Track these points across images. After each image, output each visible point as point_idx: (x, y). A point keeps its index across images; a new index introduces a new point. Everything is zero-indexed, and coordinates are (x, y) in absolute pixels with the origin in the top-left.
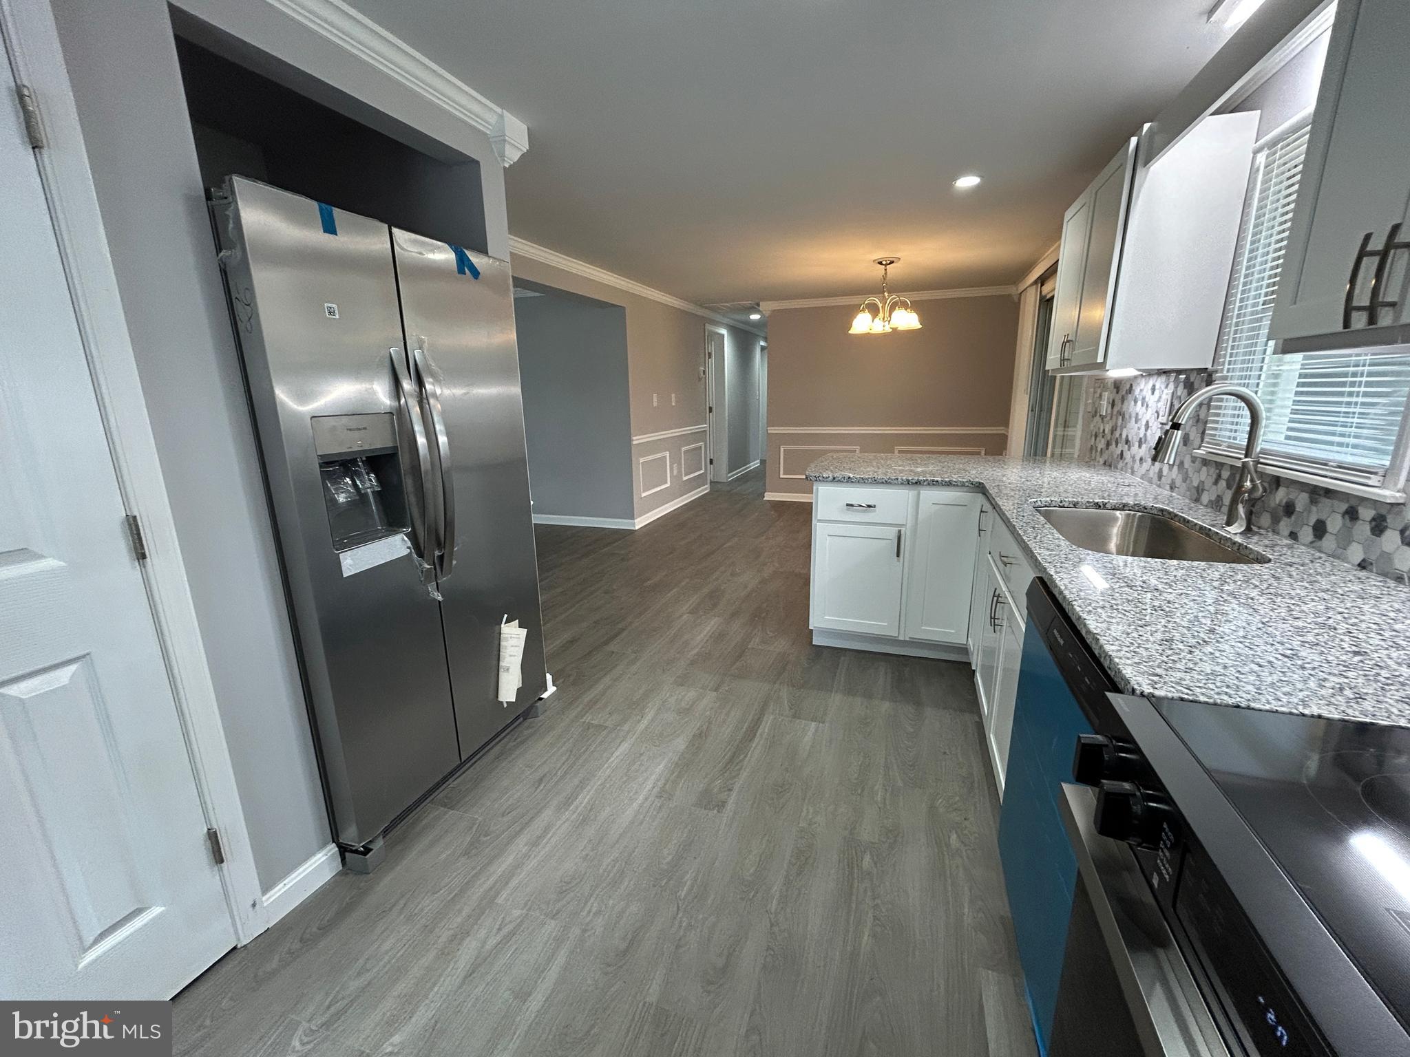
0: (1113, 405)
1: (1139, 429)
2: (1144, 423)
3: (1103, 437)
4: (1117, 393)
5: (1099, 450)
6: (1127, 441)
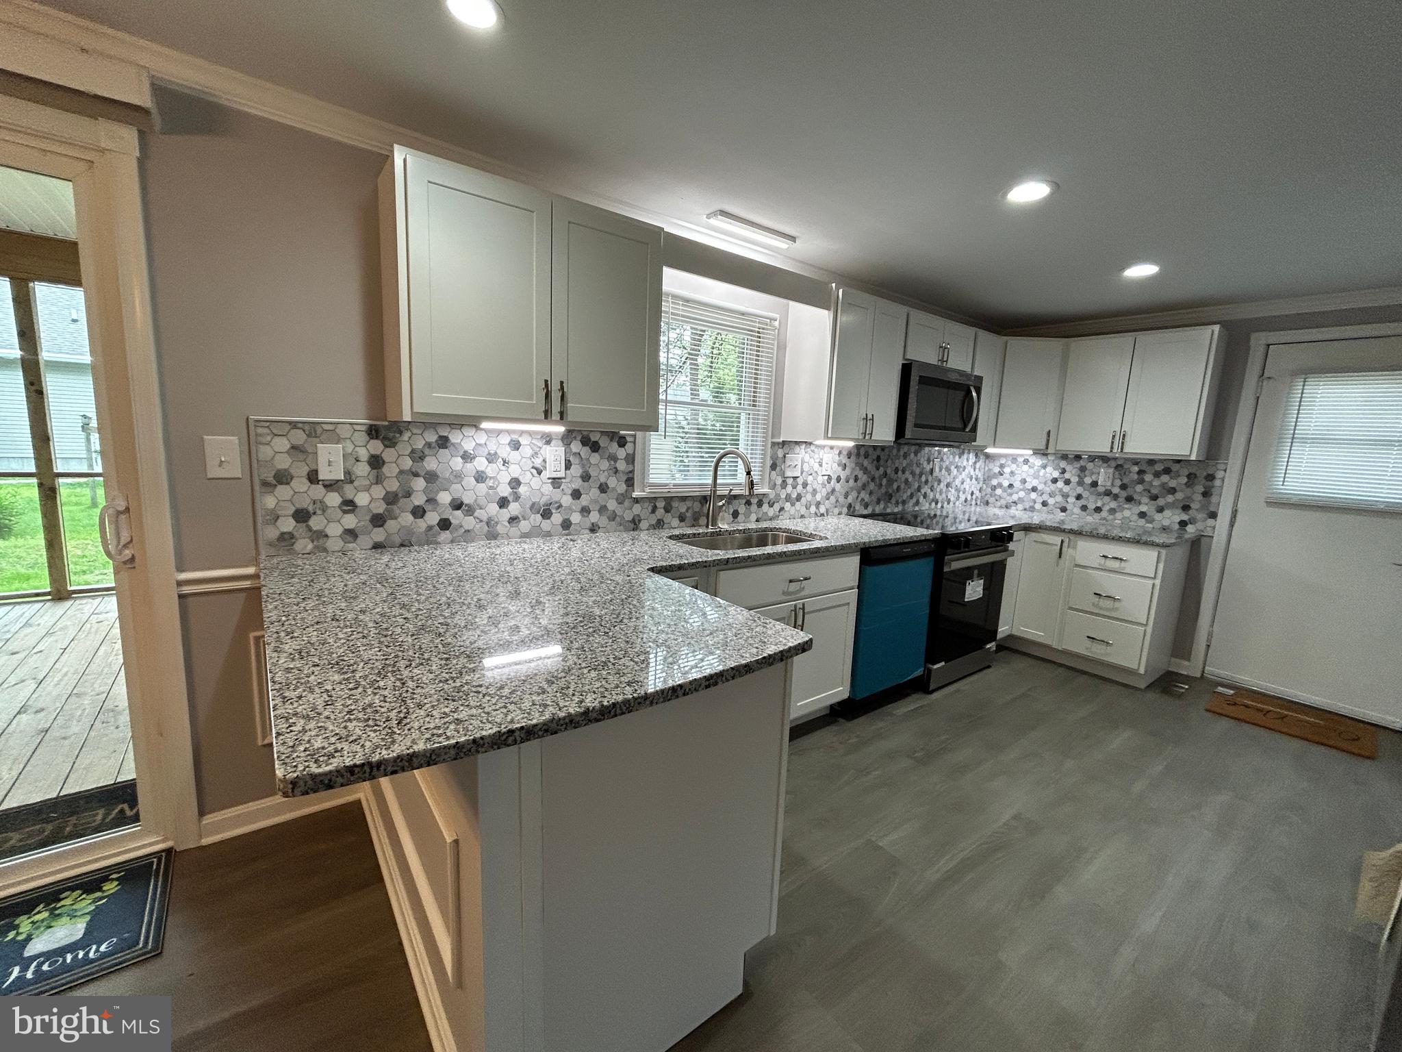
2: (506, 480)
3: (348, 511)
5: (334, 533)
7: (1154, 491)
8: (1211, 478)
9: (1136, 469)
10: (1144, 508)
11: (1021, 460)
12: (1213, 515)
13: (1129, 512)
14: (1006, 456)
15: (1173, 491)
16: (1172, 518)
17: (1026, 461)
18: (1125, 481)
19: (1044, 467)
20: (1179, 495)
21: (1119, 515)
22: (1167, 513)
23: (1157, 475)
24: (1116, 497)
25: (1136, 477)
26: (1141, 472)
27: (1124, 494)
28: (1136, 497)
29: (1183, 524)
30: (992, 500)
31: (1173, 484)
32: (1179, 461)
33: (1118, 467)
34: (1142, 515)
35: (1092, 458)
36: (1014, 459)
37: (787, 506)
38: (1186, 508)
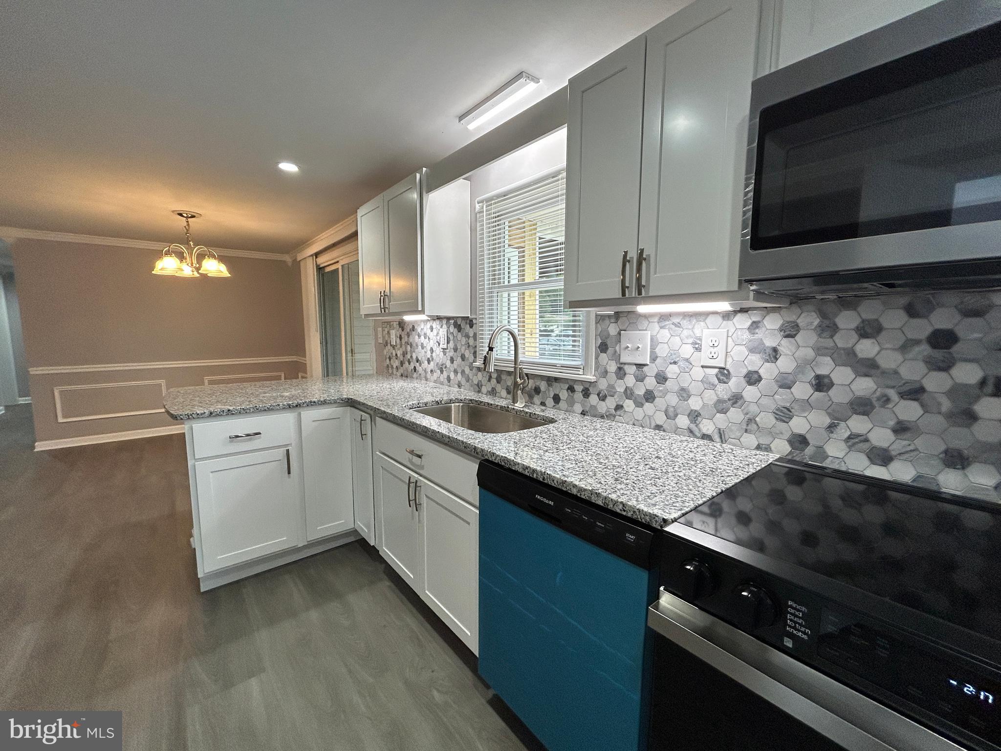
0: (401, 338)
1: (426, 352)
2: (429, 348)
3: (397, 359)
4: (403, 330)
5: (395, 367)
6: (418, 361)
37: (629, 405)
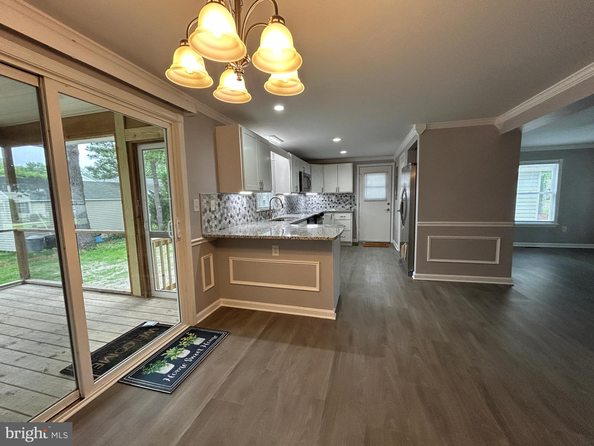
0: (219, 205)
3: (215, 219)
5: (213, 226)
7: (344, 201)
8: (354, 197)
9: (340, 196)
10: (343, 205)
11: (314, 196)
12: (356, 205)
13: (340, 206)
14: (310, 195)
15: (348, 200)
16: (348, 206)
17: (315, 196)
18: (338, 199)
19: (320, 197)
20: (349, 201)
21: (338, 207)
22: (347, 205)
23: (344, 197)
24: (337, 203)
25: (340, 198)
26: (341, 197)
27: (338, 202)
28: (341, 203)
29: (351, 208)
30: (308, 208)
31: (347, 199)
32: (348, 193)
33: (336, 196)
34: (343, 207)
35: (330, 194)
36: (312, 196)
38: (351, 204)
